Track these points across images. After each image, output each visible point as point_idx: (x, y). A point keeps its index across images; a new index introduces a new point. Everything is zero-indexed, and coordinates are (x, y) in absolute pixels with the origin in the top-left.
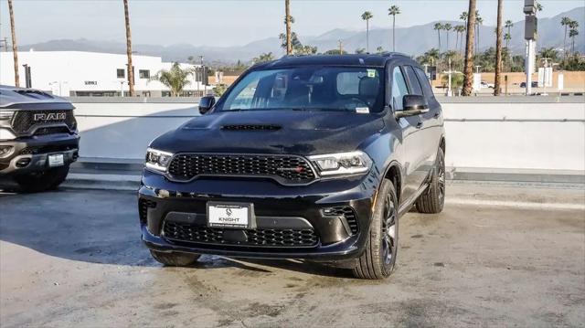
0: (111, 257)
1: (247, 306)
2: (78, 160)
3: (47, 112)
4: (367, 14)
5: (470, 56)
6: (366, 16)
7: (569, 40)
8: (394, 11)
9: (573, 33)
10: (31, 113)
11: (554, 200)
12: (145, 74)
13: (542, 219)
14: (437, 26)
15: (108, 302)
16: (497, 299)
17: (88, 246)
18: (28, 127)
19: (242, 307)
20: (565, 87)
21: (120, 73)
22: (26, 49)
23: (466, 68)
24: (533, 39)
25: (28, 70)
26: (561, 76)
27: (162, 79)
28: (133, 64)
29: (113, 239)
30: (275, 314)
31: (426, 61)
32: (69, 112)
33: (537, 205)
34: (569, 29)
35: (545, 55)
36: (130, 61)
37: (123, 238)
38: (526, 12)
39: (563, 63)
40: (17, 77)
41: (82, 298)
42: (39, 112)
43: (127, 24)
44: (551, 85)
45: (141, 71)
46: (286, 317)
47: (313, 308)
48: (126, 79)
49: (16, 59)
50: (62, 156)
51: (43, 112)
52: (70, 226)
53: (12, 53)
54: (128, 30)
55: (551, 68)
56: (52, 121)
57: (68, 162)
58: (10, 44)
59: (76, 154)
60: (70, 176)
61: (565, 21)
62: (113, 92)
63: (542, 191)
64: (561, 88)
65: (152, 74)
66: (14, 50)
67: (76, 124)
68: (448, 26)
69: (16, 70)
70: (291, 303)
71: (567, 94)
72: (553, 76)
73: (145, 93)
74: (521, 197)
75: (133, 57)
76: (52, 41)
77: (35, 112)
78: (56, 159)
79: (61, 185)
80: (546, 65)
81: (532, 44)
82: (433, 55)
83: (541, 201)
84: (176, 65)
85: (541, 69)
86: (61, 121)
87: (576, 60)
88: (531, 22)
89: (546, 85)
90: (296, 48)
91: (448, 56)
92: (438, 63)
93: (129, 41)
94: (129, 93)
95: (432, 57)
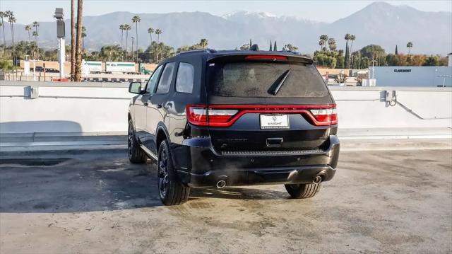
9: (83, 35)
24: (63, 38)
38: (57, 18)
81: (63, 42)
88: (61, 25)
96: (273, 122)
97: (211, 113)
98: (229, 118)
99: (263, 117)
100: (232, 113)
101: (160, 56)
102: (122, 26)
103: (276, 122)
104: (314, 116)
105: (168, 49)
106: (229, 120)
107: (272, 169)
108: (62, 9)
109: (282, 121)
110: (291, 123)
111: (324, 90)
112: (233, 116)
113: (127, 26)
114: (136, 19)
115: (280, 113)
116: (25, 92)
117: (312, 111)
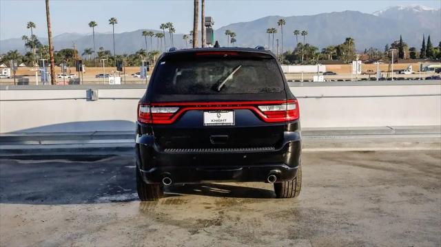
6: (92, 24)
7: (231, 45)
8: (113, 21)
9: (233, 41)
14: (144, 33)
24: (212, 44)
31: (137, 58)
34: (230, 38)
38: (206, 26)
61: (227, 33)
68: (151, 33)
82: (142, 53)
88: (210, 32)
90: (37, 47)
91: (153, 54)
92: (145, 59)
95: (141, 55)
96: (218, 119)
97: (154, 111)
98: (171, 116)
99: (206, 114)
100: (173, 110)
101: (305, 56)
102: (269, 30)
104: (263, 113)
105: (313, 50)
106: (171, 117)
108: (210, 18)
109: (228, 118)
110: (237, 119)
111: (278, 85)
112: (175, 114)
113: (273, 29)
114: (281, 22)
115: (225, 110)
116: (87, 95)
117: (260, 107)
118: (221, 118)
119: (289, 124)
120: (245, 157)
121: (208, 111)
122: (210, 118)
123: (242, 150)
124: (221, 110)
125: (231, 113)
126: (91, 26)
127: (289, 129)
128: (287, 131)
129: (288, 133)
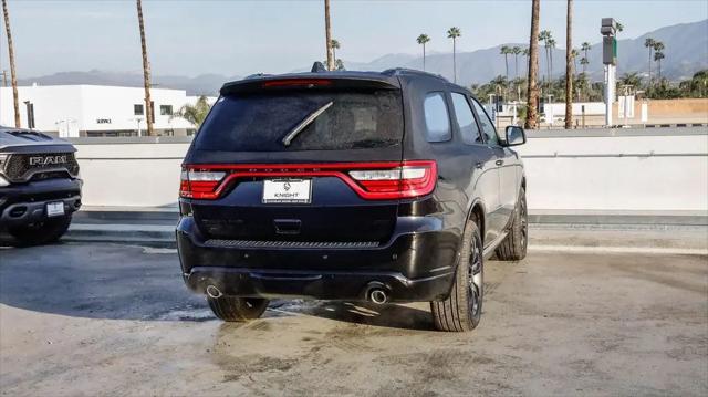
0: (112, 314)
1: (257, 360)
2: (81, 209)
3: (44, 155)
4: (423, 37)
5: (533, 84)
6: (423, 39)
7: (655, 64)
8: (454, 33)
9: (658, 57)
10: (26, 157)
11: (608, 243)
12: (167, 110)
13: (591, 264)
14: (504, 49)
15: (106, 360)
16: (526, 347)
17: (88, 303)
18: (22, 173)
19: (252, 362)
20: (649, 118)
21: (138, 109)
22: (28, 83)
23: (529, 98)
24: (613, 65)
25: (30, 108)
26: (645, 106)
27: (186, 116)
28: (152, 99)
29: (116, 294)
30: (287, 368)
31: (491, 90)
32: (70, 155)
33: (591, 249)
34: (654, 52)
35: (628, 82)
36: (148, 96)
37: (129, 292)
38: (604, 33)
39: (649, 91)
40: (17, 116)
41: (76, 357)
42: (36, 155)
43: (144, 53)
44: (633, 116)
45: (162, 107)
46: (298, 370)
47: (328, 361)
48: (144, 117)
49: (16, 96)
50: (62, 204)
51: (41, 155)
52: (70, 282)
53: (10, 89)
54: (145, 59)
55: (633, 97)
56: (50, 165)
57: (70, 211)
58: (9, 78)
59: (78, 202)
60: (72, 227)
61: (649, 43)
62: (131, 131)
63: (597, 234)
64: (645, 119)
65: (175, 110)
66: (14, 85)
67: (78, 168)
68: (516, 50)
69: (16, 108)
70: (305, 357)
71: (653, 126)
72: (636, 106)
73: (167, 131)
74: (572, 241)
75: (151, 91)
76: (58, 74)
77: (31, 155)
78: (55, 209)
79: (63, 237)
80: (626, 93)
81: (612, 70)
82: (500, 83)
83: (594, 244)
84: (203, 99)
85: (621, 98)
86: (61, 165)
87: (663, 87)
88: (609, 44)
89: (628, 116)
91: (517, 84)
92: (505, 92)
93: (146, 73)
94: (148, 133)
95: (499, 86)
96: (284, 192)
97: (194, 177)
98: (215, 185)
99: (268, 183)
100: (217, 177)
103: (289, 192)
104: (357, 182)
106: (216, 188)
107: (290, 272)
109: (301, 191)
110: (314, 192)
112: (219, 182)
115: (293, 177)
117: (351, 173)
118: (291, 191)
119: (414, 203)
120: (325, 257)
121: (270, 178)
122: (273, 191)
123: (320, 246)
124: (288, 177)
125: (306, 183)
126: (420, 42)
127: (414, 213)
128: (411, 215)
129: (413, 218)
